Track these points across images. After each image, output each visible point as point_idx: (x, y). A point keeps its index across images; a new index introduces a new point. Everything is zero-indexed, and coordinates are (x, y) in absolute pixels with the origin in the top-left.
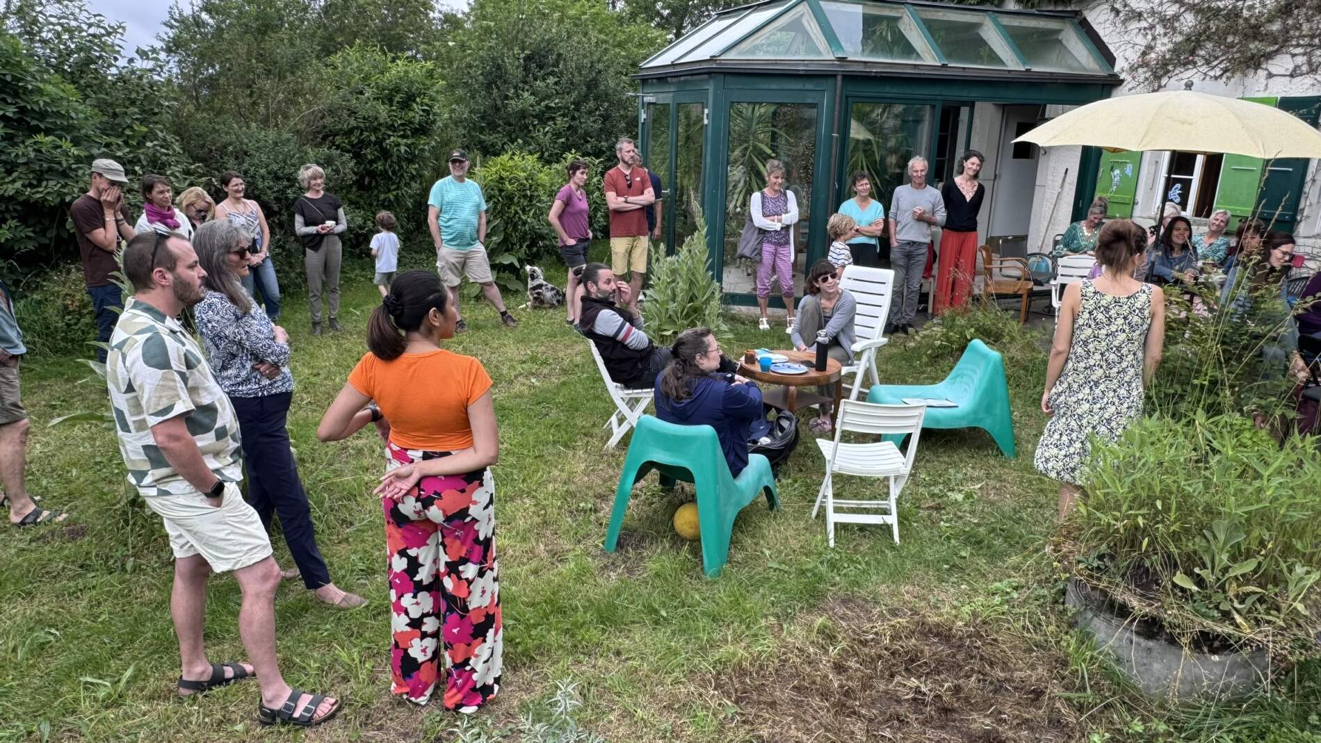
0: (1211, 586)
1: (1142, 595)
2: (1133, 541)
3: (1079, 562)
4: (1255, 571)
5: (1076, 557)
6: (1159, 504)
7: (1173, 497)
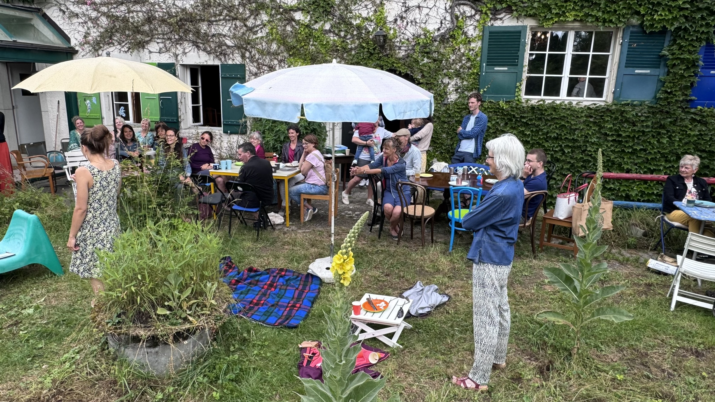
0: (176, 308)
1: (145, 327)
2: (133, 300)
3: (107, 323)
4: (192, 293)
5: (106, 321)
6: (139, 277)
7: (145, 271)
